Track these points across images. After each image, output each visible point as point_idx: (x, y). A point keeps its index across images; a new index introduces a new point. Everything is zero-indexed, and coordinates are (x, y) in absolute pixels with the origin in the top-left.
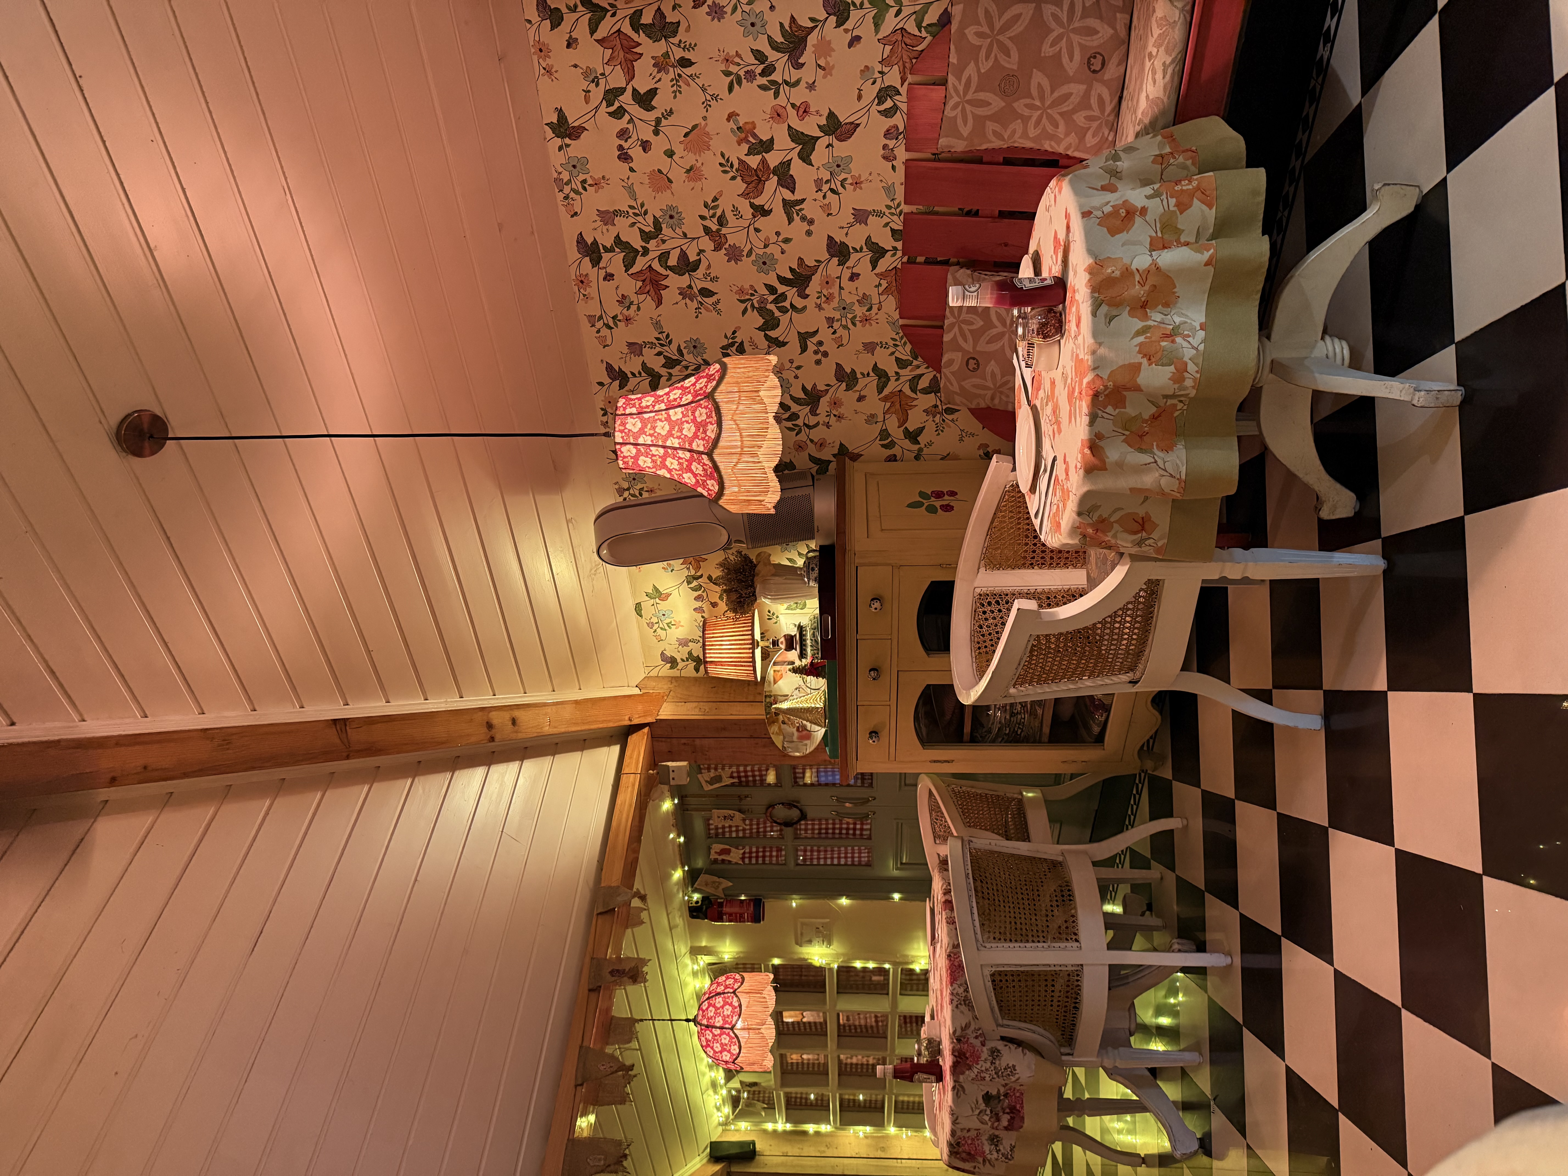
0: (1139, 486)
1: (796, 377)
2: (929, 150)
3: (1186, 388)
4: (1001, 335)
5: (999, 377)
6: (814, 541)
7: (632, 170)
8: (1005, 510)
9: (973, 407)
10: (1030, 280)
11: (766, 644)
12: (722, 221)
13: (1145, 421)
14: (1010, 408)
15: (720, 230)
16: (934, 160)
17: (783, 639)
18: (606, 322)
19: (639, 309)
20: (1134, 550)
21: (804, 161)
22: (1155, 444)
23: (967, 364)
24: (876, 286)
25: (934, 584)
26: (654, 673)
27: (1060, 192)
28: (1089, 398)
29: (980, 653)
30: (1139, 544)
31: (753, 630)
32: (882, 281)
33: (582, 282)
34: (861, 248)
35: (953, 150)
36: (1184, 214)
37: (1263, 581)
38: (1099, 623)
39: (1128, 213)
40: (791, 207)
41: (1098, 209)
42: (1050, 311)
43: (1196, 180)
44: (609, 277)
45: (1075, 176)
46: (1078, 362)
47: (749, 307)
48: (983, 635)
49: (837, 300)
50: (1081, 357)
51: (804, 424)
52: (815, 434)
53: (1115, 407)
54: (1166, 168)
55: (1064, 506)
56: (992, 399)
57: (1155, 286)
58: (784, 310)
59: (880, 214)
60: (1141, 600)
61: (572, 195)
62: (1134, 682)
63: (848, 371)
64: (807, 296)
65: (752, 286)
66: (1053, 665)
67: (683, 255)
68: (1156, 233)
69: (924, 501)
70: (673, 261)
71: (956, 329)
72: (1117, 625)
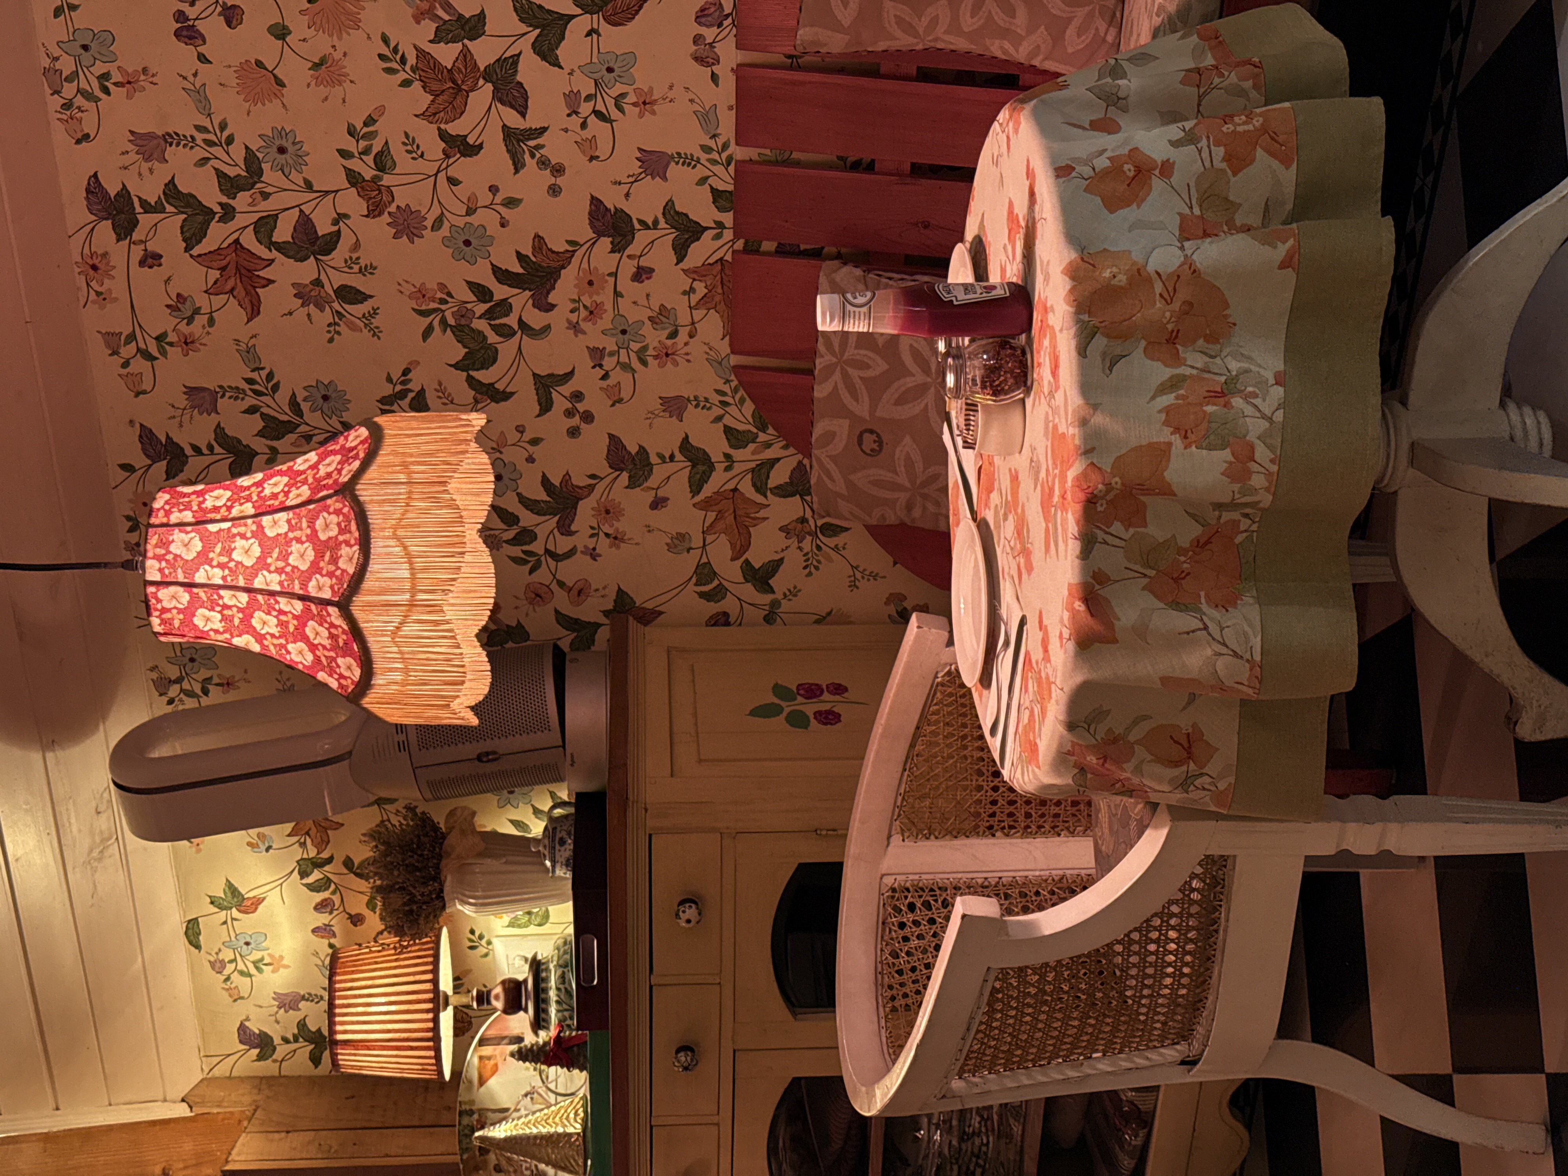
0: (1178, 674)
1: (531, 460)
2: (779, 49)
3: (1255, 491)
4: (923, 389)
5: (919, 466)
6: (565, 785)
7: (203, 58)
8: (937, 722)
9: (874, 522)
10: (966, 287)
11: (464, 1000)
12: (383, 162)
13: (1181, 551)
14: (942, 528)
15: (381, 179)
16: (791, 68)
17: (498, 990)
18: (142, 345)
19: (211, 322)
20: (1176, 797)
21: (544, 58)
22: (1202, 594)
23: (860, 443)
24: (685, 293)
25: (803, 869)
26: (221, 1070)
27: (1016, 131)
28: (1078, 507)
29: (894, 1010)
30: (1185, 784)
31: (435, 971)
32: (696, 284)
33: (94, 268)
34: (656, 222)
35: (824, 50)
36: (1240, 175)
37: (1422, 859)
38: (1119, 942)
39: (1139, 170)
40: (518, 141)
41: (1085, 162)
42: (1004, 345)
43: (1260, 115)
44: (151, 259)
45: (1042, 101)
46: (1057, 438)
47: (436, 323)
48: (900, 972)
49: (609, 315)
50: (1061, 430)
51: (547, 551)
52: (569, 571)
53: (1128, 526)
54: (1205, 93)
55: (1043, 712)
56: (909, 507)
57: (1191, 304)
58: (506, 332)
59: (689, 161)
60: (1195, 896)
61: (79, 101)
62: (1189, 1063)
63: (633, 449)
64: (551, 307)
65: (442, 286)
66: (1034, 1028)
67: (305, 224)
68: (1191, 208)
69: (783, 704)
70: (283, 232)
71: (837, 376)
72: (1152, 947)
